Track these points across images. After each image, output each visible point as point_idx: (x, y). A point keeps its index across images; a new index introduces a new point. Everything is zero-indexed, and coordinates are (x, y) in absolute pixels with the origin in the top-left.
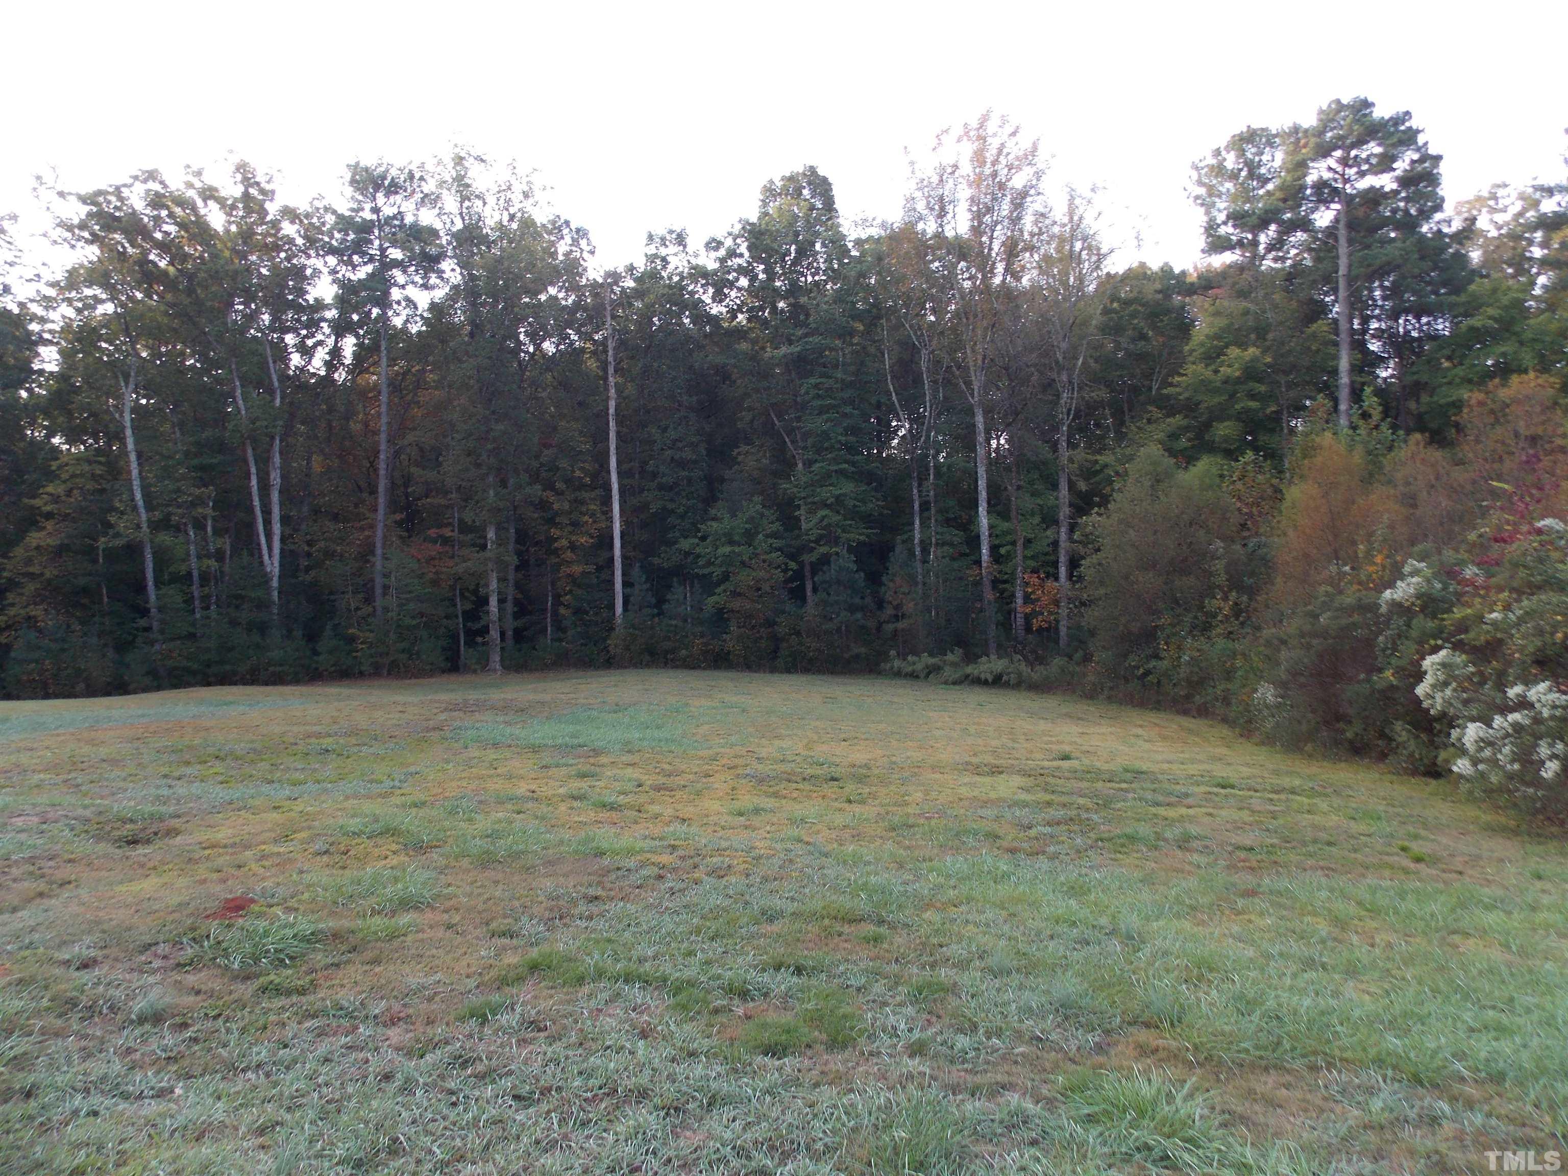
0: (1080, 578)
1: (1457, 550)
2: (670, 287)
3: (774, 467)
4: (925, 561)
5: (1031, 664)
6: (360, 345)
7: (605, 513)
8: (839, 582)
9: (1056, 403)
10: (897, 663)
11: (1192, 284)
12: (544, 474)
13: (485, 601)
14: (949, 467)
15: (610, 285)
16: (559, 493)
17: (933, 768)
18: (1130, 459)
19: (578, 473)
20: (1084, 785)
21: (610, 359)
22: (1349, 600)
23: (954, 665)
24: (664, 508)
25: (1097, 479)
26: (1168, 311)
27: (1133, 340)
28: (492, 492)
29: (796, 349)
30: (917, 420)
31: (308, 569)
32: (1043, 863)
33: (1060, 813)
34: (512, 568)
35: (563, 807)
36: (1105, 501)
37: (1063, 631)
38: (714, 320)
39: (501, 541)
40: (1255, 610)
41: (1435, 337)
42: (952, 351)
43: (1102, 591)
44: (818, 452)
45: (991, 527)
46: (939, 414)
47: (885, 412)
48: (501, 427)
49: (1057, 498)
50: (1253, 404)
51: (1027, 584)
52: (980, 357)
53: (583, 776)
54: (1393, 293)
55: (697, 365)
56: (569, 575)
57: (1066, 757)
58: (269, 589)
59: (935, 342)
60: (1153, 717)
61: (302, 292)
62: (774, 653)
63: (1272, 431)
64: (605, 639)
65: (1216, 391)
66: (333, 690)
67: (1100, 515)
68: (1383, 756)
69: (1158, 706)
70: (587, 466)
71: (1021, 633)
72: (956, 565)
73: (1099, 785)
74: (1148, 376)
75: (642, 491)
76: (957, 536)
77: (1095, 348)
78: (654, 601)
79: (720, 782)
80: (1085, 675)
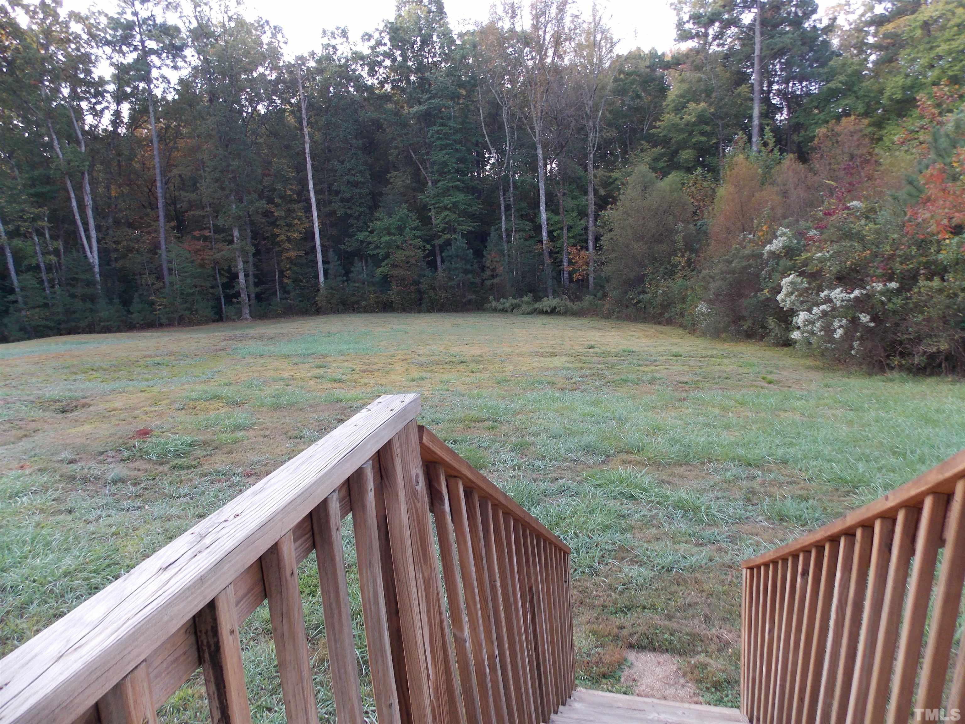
0: (601, 249)
1: (807, 221)
2: (340, 66)
3: (414, 185)
4: (509, 242)
5: (572, 301)
6: (132, 109)
7: (308, 218)
8: (457, 256)
9: (585, 140)
10: (494, 304)
11: (668, 62)
12: (266, 194)
13: (236, 276)
14: (522, 182)
15: (300, 65)
16: (277, 205)
17: (518, 355)
18: (630, 174)
19: (289, 192)
20: (601, 359)
21: (304, 116)
22: (747, 252)
23: (528, 303)
24: (346, 213)
25: (611, 187)
26: (654, 79)
27: (633, 99)
28: (234, 206)
29: (423, 108)
30: (501, 152)
31: (116, 260)
32: (578, 394)
33: (588, 372)
34: (250, 254)
35: (312, 383)
36: (615, 200)
37: (591, 280)
38: (371, 89)
39: (242, 238)
40: (699, 261)
41: (808, 94)
42: (521, 108)
43: (614, 255)
44: (440, 175)
45: (548, 219)
46: (515, 149)
47: (481, 147)
48: (236, 163)
49: (587, 200)
50: (702, 139)
51: (570, 253)
52: (539, 111)
53: (319, 367)
54: (787, 66)
55: (361, 119)
56: (288, 258)
57: (592, 347)
58: (93, 274)
59: (511, 102)
60: (641, 326)
61: (88, 72)
62: (420, 301)
63: (714, 155)
64: (314, 298)
65: (681, 131)
66: (147, 334)
67: (612, 209)
68: (762, 338)
69: (645, 320)
70: (294, 187)
71: (567, 283)
72: (527, 243)
73: (610, 359)
74: (641, 122)
75: (330, 202)
76: (528, 226)
77: (610, 105)
78: (343, 272)
79: (399, 367)
80: (604, 305)
